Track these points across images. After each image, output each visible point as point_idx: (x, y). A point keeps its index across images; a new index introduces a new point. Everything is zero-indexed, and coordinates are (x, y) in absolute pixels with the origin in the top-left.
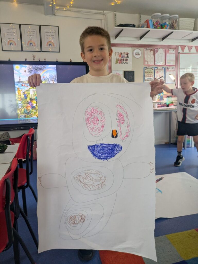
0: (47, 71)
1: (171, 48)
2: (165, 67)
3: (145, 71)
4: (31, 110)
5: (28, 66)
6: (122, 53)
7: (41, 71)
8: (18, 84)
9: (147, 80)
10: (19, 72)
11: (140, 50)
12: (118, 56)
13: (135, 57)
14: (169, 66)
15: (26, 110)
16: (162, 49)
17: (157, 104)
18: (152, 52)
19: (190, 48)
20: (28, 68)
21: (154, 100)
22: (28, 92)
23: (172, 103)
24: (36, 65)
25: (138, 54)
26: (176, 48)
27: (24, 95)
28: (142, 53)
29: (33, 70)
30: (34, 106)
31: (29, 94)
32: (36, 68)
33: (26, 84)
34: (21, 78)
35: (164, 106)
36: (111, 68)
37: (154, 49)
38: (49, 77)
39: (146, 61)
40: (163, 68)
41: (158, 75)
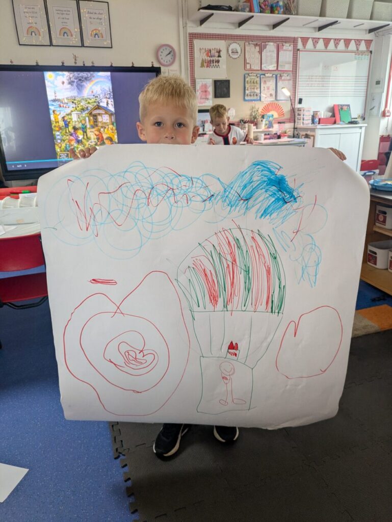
0: (98, 82)
1: (286, 42)
2: (276, 73)
3: (247, 80)
4: (76, 145)
5: (66, 73)
6: (211, 49)
7: (88, 82)
8: (53, 104)
9: (249, 94)
10: (53, 84)
11: (238, 44)
12: (204, 54)
13: (231, 57)
14: (282, 72)
15: (68, 145)
16: (272, 44)
17: (263, 135)
18: (258, 48)
19: (316, 41)
20: (67, 78)
21: (260, 128)
22: (70, 117)
23: (285, 133)
24: (79, 73)
25: (235, 51)
26: (294, 40)
27: (63, 121)
28: (241, 50)
29: (76, 81)
30: (80, 139)
31: (71, 119)
32: (80, 77)
33: (65, 103)
34: (57, 94)
35: (273, 138)
36: (194, 74)
37: (261, 42)
38: (101, 92)
39: (248, 63)
40: (274, 76)
41: (266, 86)
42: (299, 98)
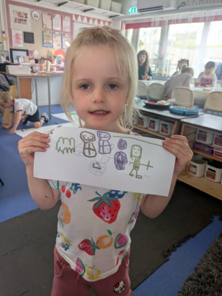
3: (44, 34)
6: (21, 12)
9: (46, 43)
11: (38, 12)
12: (17, 15)
13: (34, 19)
17: (56, 68)
18: (50, 17)
21: (53, 64)
25: (36, 16)
26: (70, 15)
28: (40, 16)
35: (61, 70)
36: (10, 26)
39: (45, 24)
40: (60, 34)
41: (56, 39)
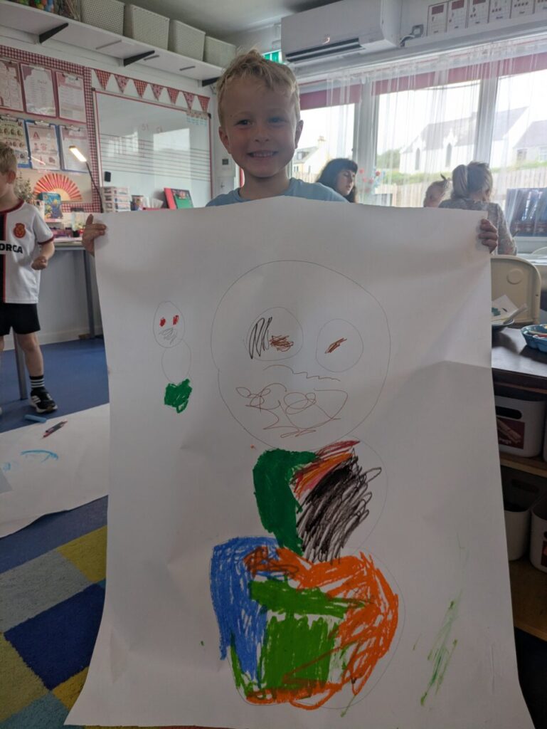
1: (69, 72)
2: (57, 122)
14: (69, 123)
16: (42, 69)
18: (13, 71)
35: (64, 236)
37: (18, 62)
41: (39, 142)
42: (104, 171)
